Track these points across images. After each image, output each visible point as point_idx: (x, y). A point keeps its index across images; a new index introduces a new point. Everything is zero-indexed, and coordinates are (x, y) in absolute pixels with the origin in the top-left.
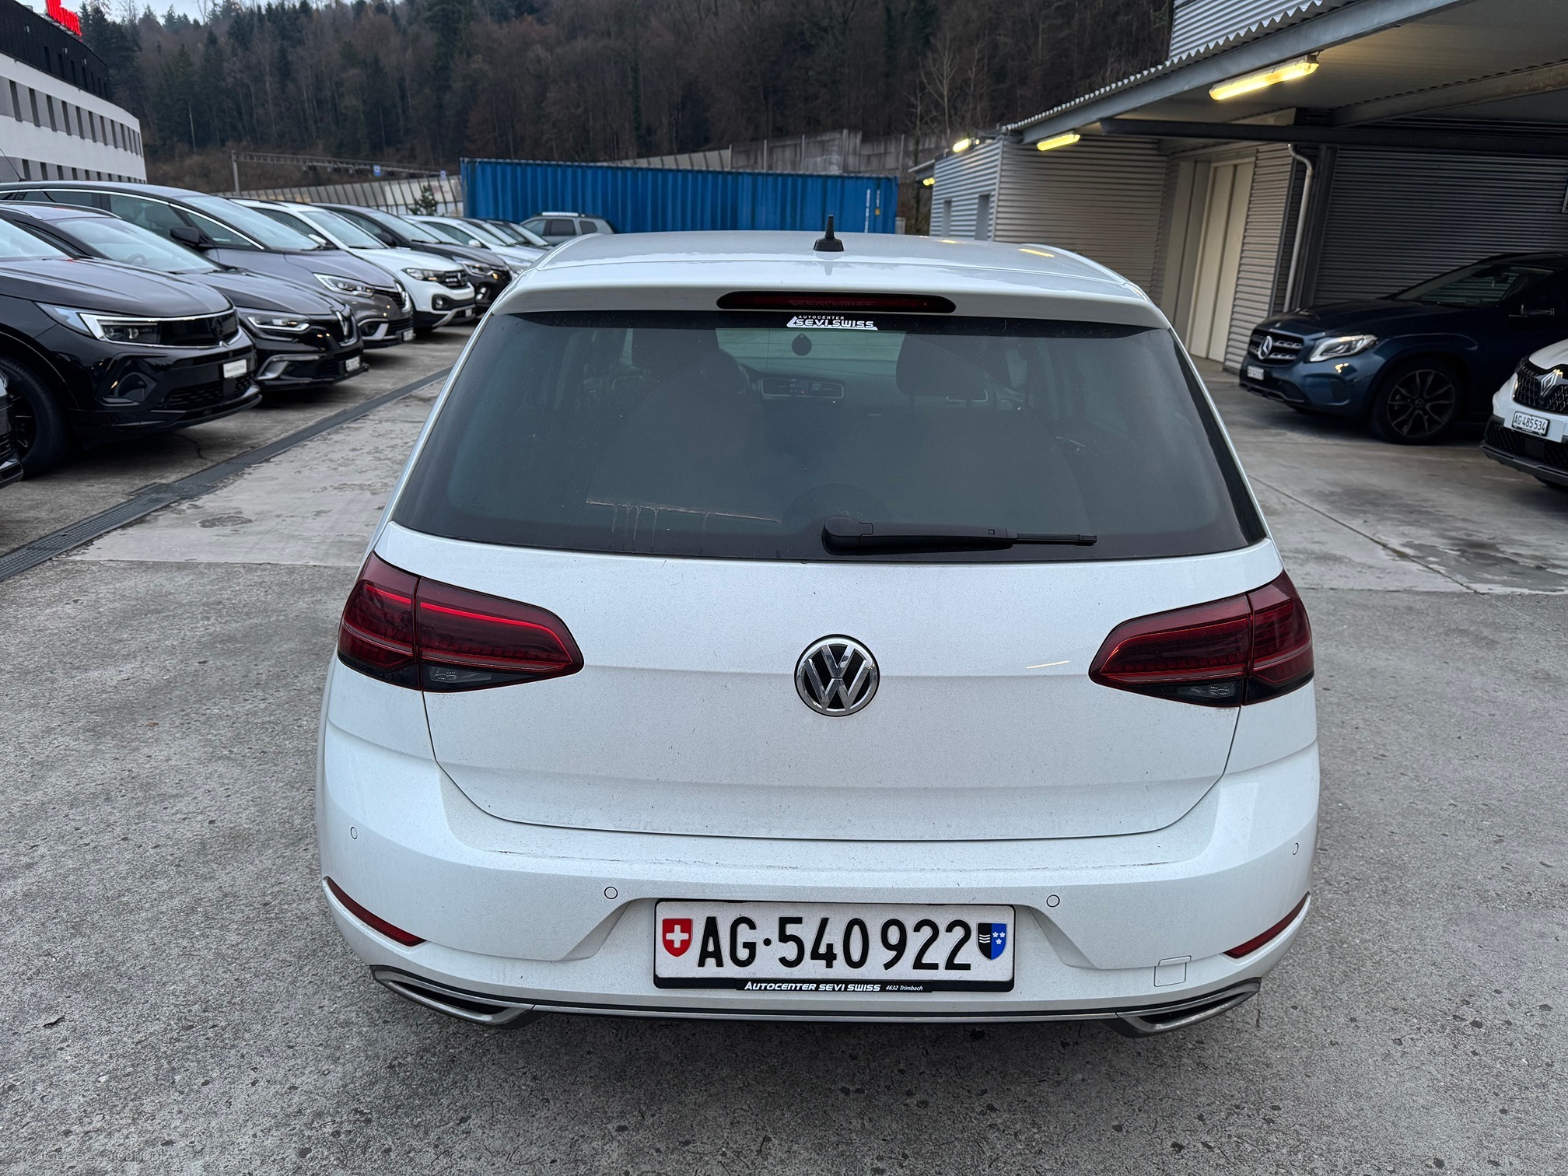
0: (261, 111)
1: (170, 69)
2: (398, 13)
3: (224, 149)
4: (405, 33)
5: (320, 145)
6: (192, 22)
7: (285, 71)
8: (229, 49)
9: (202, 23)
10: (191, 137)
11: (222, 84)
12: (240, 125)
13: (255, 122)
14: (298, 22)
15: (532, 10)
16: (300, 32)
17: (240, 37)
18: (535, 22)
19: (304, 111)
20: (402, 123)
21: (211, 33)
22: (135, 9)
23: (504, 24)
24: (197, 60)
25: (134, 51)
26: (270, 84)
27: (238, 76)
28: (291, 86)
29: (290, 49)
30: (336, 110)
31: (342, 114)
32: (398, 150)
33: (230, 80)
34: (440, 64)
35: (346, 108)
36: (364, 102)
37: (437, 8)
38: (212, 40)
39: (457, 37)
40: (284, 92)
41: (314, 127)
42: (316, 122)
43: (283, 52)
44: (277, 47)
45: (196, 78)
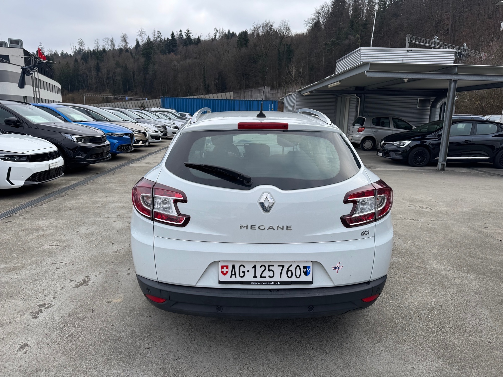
0: (90, 81)
1: (63, 69)
2: (132, 52)
3: (79, 92)
4: (134, 58)
5: (108, 90)
6: (69, 55)
7: (98, 69)
8: (81, 63)
9: (72, 55)
10: (69, 89)
11: (79, 73)
12: (84, 85)
13: (88, 84)
14: (102, 55)
15: (173, 51)
16: (103, 58)
17: (85, 60)
18: (174, 55)
19: (104, 81)
20: (133, 84)
21: (76, 58)
22: (52, 51)
23: (165, 55)
24: (71, 66)
26: (94, 73)
27: (84, 71)
28: (100, 74)
29: (100, 63)
30: (113, 80)
31: (115, 82)
32: (132, 92)
33: (82, 72)
34: (145, 67)
35: (116, 80)
36: (122, 78)
37: (144, 51)
38: (76, 60)
39: (151, 59)
40: (97, 75)
41: (106, 85)
42: (107, 84)
43: (98, 64)
44: (96, 62)
45: (71, 72)
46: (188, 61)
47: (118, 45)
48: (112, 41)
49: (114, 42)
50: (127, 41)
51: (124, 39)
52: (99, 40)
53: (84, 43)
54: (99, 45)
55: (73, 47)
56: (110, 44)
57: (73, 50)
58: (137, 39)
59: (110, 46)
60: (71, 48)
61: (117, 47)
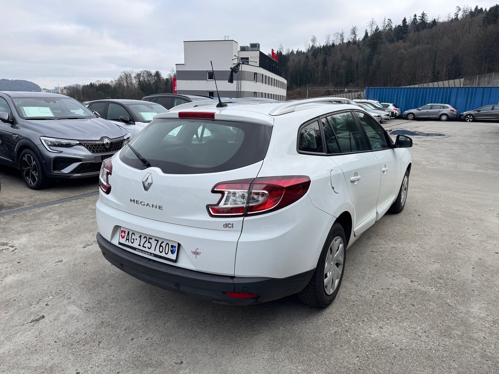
0: (317, 75)
1: (295, 65)
2: (360, 44)
3: (305, 86)
4: (361, 49)
5: (331, 84)
6: (303, 52)
7: (325, 63)
8: (311, 59)
9: (305, 52)
10: (298, 83)
11: (308, 68)
12: (311, 79)
13: (315, 78)
14: (331, 50)
15: (402, 38)
16: (331, 52)
17: (315, 55)
18: (402, 42)
19: (328, 74)
20: (356, 76)
21: (307, 55)
22: (289, 51)
24: (302, 63)
25: (287, 62)
26: (320, 67)
27: (312, 66)
28: (326, 68)
29: (327, 57)
30: (337, 73)
31: (339, 74)
32: (353, 84)
33: (310, 67)
34: (370, 58)
35: (340, 72)
36: (345, 70)
37: (371, 41)
38: (307, 57)
39: (377, 49)
40: (324, 70)
41: (330, 79)
42: (331, 77)
43: (325, 58)
44: (324, 57)
45: (301, 68)
46: (417, 47)
47: (348, 38)
48: (342, 35)
49: (344, 35)
50: (356, 33)
51: (354, 32)
52: (330, 35)
53: (316, 40)
54: (329, 40)
55: (307, 44)
56: (339, 38)
57: (306, 47)
58: (366, 30)
59: (339, 40)
60: (305, 46)
61: (345, 41)
